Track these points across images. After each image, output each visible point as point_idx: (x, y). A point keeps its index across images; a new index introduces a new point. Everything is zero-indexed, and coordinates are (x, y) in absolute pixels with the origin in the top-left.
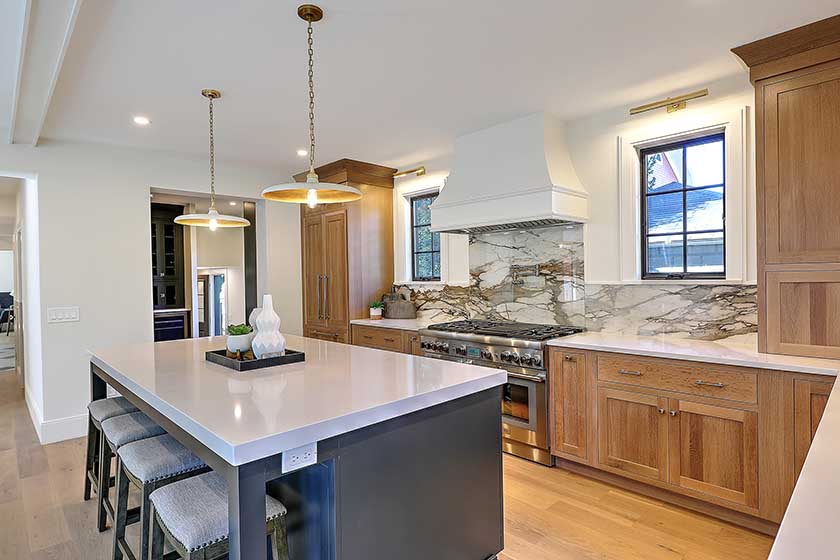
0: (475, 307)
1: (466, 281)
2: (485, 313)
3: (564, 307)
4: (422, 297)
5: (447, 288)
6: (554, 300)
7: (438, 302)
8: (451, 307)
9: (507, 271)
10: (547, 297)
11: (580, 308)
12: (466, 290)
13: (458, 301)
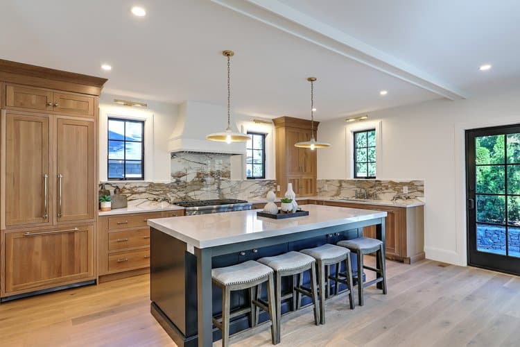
0: (174, 195)
1: (168, 180)
2: (181, 198)
3: (222, 191)
4: (128, 191)
5: (151, 185)
6: (219, 188)
7: (144, 194)
8: (155, 197)
9: (195, 175)
10: (216, 186)
11: (228, 190)
12: (167, 186)
13: (162, 192)
